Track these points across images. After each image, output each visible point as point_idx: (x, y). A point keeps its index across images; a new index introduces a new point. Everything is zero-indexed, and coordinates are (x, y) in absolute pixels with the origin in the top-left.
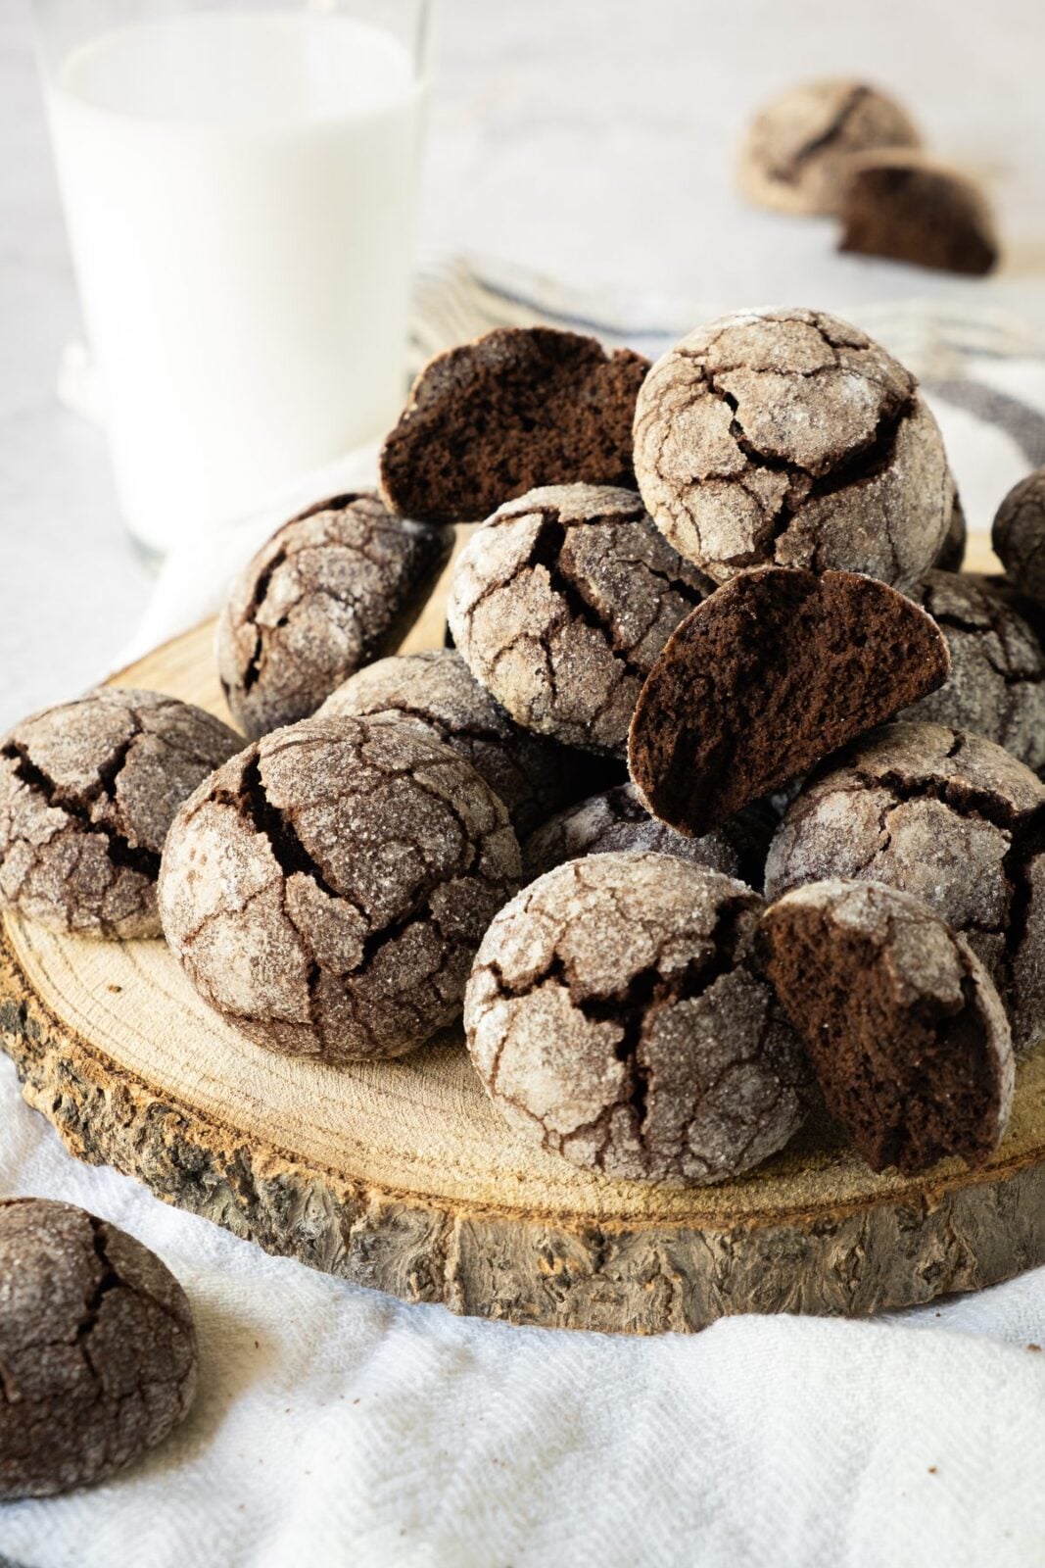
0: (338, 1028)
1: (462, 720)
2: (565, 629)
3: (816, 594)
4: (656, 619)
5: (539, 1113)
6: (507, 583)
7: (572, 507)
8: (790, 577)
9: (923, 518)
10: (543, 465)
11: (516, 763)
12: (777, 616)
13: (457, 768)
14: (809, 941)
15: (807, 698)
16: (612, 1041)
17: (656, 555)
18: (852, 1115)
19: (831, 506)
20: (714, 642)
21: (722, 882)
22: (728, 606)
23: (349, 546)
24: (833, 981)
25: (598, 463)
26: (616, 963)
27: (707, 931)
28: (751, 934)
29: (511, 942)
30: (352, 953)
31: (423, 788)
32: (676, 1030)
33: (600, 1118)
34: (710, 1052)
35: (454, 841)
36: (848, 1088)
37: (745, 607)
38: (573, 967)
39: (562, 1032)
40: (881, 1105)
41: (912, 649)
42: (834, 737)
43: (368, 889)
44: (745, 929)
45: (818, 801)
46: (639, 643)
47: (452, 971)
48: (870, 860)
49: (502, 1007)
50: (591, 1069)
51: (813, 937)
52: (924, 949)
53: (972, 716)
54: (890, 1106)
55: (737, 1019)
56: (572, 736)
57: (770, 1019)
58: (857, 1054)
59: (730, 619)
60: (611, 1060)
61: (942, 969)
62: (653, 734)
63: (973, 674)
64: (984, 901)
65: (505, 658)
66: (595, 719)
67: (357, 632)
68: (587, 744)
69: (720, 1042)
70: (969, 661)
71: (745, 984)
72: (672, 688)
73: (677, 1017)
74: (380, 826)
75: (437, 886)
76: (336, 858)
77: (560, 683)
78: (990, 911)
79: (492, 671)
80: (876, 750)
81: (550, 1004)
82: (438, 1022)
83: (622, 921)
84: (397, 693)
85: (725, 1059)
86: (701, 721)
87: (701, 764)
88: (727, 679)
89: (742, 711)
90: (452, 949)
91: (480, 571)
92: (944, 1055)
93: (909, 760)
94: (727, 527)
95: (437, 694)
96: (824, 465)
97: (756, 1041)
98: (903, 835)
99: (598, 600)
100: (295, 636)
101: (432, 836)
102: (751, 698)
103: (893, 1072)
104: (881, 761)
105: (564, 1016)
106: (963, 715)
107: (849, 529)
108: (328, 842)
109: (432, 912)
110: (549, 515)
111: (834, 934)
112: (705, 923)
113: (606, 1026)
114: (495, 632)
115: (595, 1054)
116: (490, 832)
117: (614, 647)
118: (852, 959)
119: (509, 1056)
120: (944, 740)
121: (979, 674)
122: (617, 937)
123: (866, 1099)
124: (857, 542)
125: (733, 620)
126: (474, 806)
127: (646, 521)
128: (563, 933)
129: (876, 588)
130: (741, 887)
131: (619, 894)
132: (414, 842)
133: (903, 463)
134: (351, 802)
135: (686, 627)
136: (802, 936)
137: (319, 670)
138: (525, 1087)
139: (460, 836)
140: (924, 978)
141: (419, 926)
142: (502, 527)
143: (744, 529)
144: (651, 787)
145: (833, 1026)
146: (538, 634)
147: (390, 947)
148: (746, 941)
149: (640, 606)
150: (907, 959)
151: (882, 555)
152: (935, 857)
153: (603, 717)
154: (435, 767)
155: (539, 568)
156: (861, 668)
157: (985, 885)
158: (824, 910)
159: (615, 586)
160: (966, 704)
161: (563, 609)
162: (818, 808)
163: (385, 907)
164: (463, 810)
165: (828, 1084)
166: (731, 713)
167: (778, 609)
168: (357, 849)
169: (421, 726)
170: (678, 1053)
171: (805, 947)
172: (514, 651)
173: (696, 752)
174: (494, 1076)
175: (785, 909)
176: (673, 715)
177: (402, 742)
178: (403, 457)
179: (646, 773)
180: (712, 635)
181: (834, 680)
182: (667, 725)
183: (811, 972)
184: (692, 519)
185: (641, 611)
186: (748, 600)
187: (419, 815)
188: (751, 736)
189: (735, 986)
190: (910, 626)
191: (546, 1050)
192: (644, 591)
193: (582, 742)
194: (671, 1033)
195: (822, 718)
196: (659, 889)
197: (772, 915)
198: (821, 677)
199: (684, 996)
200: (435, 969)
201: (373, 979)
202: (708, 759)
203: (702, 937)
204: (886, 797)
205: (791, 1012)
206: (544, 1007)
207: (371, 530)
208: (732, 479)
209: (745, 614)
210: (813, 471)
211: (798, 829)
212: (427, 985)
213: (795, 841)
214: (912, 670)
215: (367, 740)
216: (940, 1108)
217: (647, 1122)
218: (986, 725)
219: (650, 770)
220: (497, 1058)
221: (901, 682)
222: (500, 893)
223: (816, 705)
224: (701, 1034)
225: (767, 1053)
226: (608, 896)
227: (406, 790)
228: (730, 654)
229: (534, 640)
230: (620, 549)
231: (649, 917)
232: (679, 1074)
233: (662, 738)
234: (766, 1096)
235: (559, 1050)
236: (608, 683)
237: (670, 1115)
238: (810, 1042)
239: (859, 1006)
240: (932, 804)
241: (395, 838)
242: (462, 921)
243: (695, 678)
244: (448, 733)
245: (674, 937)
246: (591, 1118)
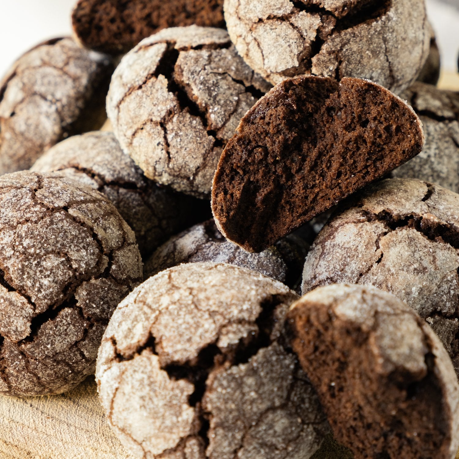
0: (17, 376)
1: (113, 175)
2: (176, 116)
3: (336, 93)
4: (235, 110)
5: (140, 440)
6: (140, 87)
7: (185, 39)
8: (320, 82)
9: (410, 46)
10: (173, 16)
11: (147, 203)
12: (310, 107)
13: (100, 206)
14: (320, 328)
15: (329, 161)
16: (186, 394)
17: (237, 70)
18: (351, 444)
19: (348, 36)
20: (268, 124)
21: (267, 283)
22: (277, 101)
23: (55, 67)
24: (337, 354)
25: (207, 14)
26: (189, 340)
27: (253, 318)
28: (282, 321)
29: (123, 323)
30: (23, 328)
31: (74, 219)
32: (229, 386)
33: (178, 445)
34: (252, 402)
35: (93, 254)
36: (348, 426)
37: (289, 101)
38: (160, 342)
39: (153, 386)
40: (371, 438)
41: (398, 129)
42: (347, 187)
43: (33, 286)
44: (280, 316)
45: (337, 229)
46: (224, 125)
47: (92, 340)
48: (369, 269)
49: (116, 367)
50: (172, 412)
51: (323, 324)
52: (399, 334)
53: (442, 175)
54: (377, 439)
55: (272, 379)
56: (181, 186)
57: (295, 379)
58: (353, 404)
59: (279, 108)
60: (185, 406)
61: (411, 349)
62: (227, 185)
63: (442, 148)
64: (445, 298)
65: (138, 135)
66: (195, 175)
67: (58, 120)
68: (192, 191)
69: (260, 396)
70: (440, 140)
71: (278, 355)
72: (241, 154)
73: (230, 378)
74: (43, 244)
75: (80, 284)
76: (13, 265)
77: (172, 151)
78: (448, 304)
79: (131, 143)
80: (375, 196)
81: (146, 367)
82: (85, 372)
83: (195, 311)
84: (75, 158)
85: (263, 407)
86: (259, 176)
87: (259, 204)
88: (276, 148)
89: (287, 169)
90: (91, 326)
91: (125, 80)
92: (413, 407)
93: (397, 203)
94: (281, 50)
95: (99, 159)
96: (343, 10)
97: (285, 394)
98: (391, 253)
99: (197, 98)
100: (19, 123)
101: (78, 251)
102: (293, 161)
103: (378, 418)
104: (378, 203)
105: (154, 375)
106: (435, 174)
107: (360, 52)
108: (8, 255)
109: (77, 301)
110: (170, 44)
111: (337, 323)
112: (251, 313)
113: (182, 383)
114: (132, 118)
115: (174, 402)
116: (119, 248)
117: (208, 129)
118: (349, 341)
119: (119, 401)
120: (421, 190)
121: (446, 148)
122: (191, 321)
123: (361, 432)
124: (365, 61)
125: (281, 109)
126: (109, 231)
127: (231, 48)
128: (156, 318)
129: (375, 88)
130: (281, 288)
131: (195, 292)
132: (66, 254)
133: (397, 10)
134: (25, 227)
135: (251, 114)
136: (316, 323)
137: (34, 144)
138: (130, 422)
139: (97, 251)
140: (399, 355)
141: (68, 310)
142: (141, 52)
143: (291, 52)
144: (224, 220)
145: (338, 384)
146: (159, 120)
147: (49, 324)
148: (280, 325)
149: (225, 102)
150: (386, 341)
151: (382, 69)
152: (412, 268)
153: (200, 174)
154: (84, 205)
155: (161, 77)
156: (365, 141)
157: (445, 287)
158: (330, 306)
159: (209, 89)
160: (438, 167)
161: (175, 103)
162: (336, 234)
163: (45, 298)
164: (100, 234)
165: (335, 422)
166: (279, 171)
167: (311, 102)
168: (27, 259)
169: (86, 179)
170: (230, 402)
171: (318, 331)
172: (144, 131)
173: (256, 197)
174: (111, 413)
175: (304, 305)
176: (241, 172)
177: (64, 189)
178: (87, 10)
179: (222, 210)
180: (267, 119)
181: (347, 149)
182: (237, 178)
183: (322, 348)
184: (259, 45)
185: (225, 104)
186: (291, 97)
187: (70, 237)
188: (292, 186)
189: (271, 356)
190: (397, 114)
191: (142, 398)
192: (228, 92)
193: (188, 189)
194: (225, 388)
195: (339, 174)
196: (222, 289)
197: (296, 309)
198: (339, 147)
199: (236, 362)
200: (79, 339)
201: (38, 345)
202: (263, 201)
203: (249, 323)
204: (381, 227)
205: (309, 375)
206: (142, 369)
207: (69, 58)
208: (283, 19)
209: (289, 105)
210: (336, 13)
211: (323, 248)
212: (75, 349)
213: (321, 256)
214: (398, 143)
215: (40, 187)
216: (410, 442)
217: (210, 448)
218: (450, 181)
219: (224, 208)
220: (113, 401)
221: (391, 151)
222: (125, 288)
223: (335, 165)
224: (246, 389)
225: (293, 402)
226: (187, 293)
227: (62, 220)
228: (279, 132)
229: (156, 123)
230: (213, 65)
231: (214, 308)
232: (231, 417)
233: (234, 187)
234: (292, 432)
235: (150, 399)
236: (203, 152)
237: (226, 443)
238: (323, 394)
239: (354, 372)
240: (411, 232)
241: (53, 252)
242: (98, 307)
243: (255, 147)
244: (103, 184)
245: (230, 322)
246: (172, 445)
